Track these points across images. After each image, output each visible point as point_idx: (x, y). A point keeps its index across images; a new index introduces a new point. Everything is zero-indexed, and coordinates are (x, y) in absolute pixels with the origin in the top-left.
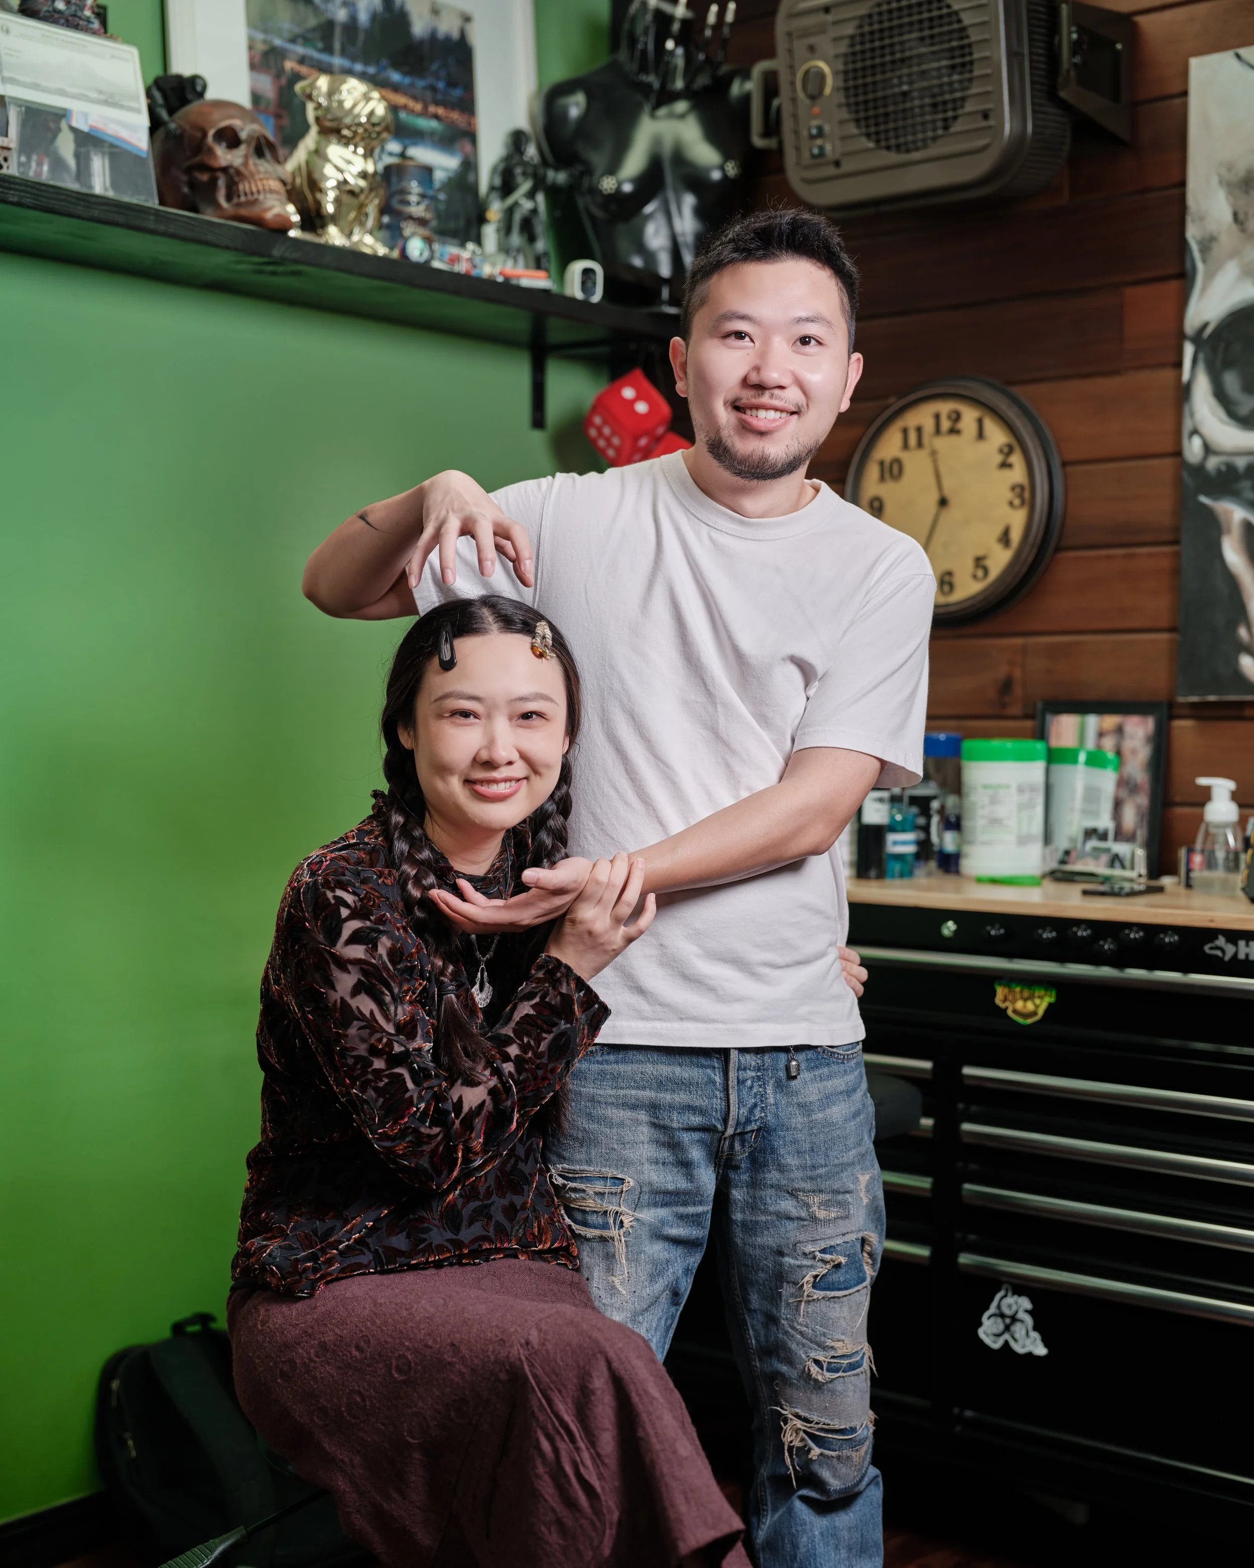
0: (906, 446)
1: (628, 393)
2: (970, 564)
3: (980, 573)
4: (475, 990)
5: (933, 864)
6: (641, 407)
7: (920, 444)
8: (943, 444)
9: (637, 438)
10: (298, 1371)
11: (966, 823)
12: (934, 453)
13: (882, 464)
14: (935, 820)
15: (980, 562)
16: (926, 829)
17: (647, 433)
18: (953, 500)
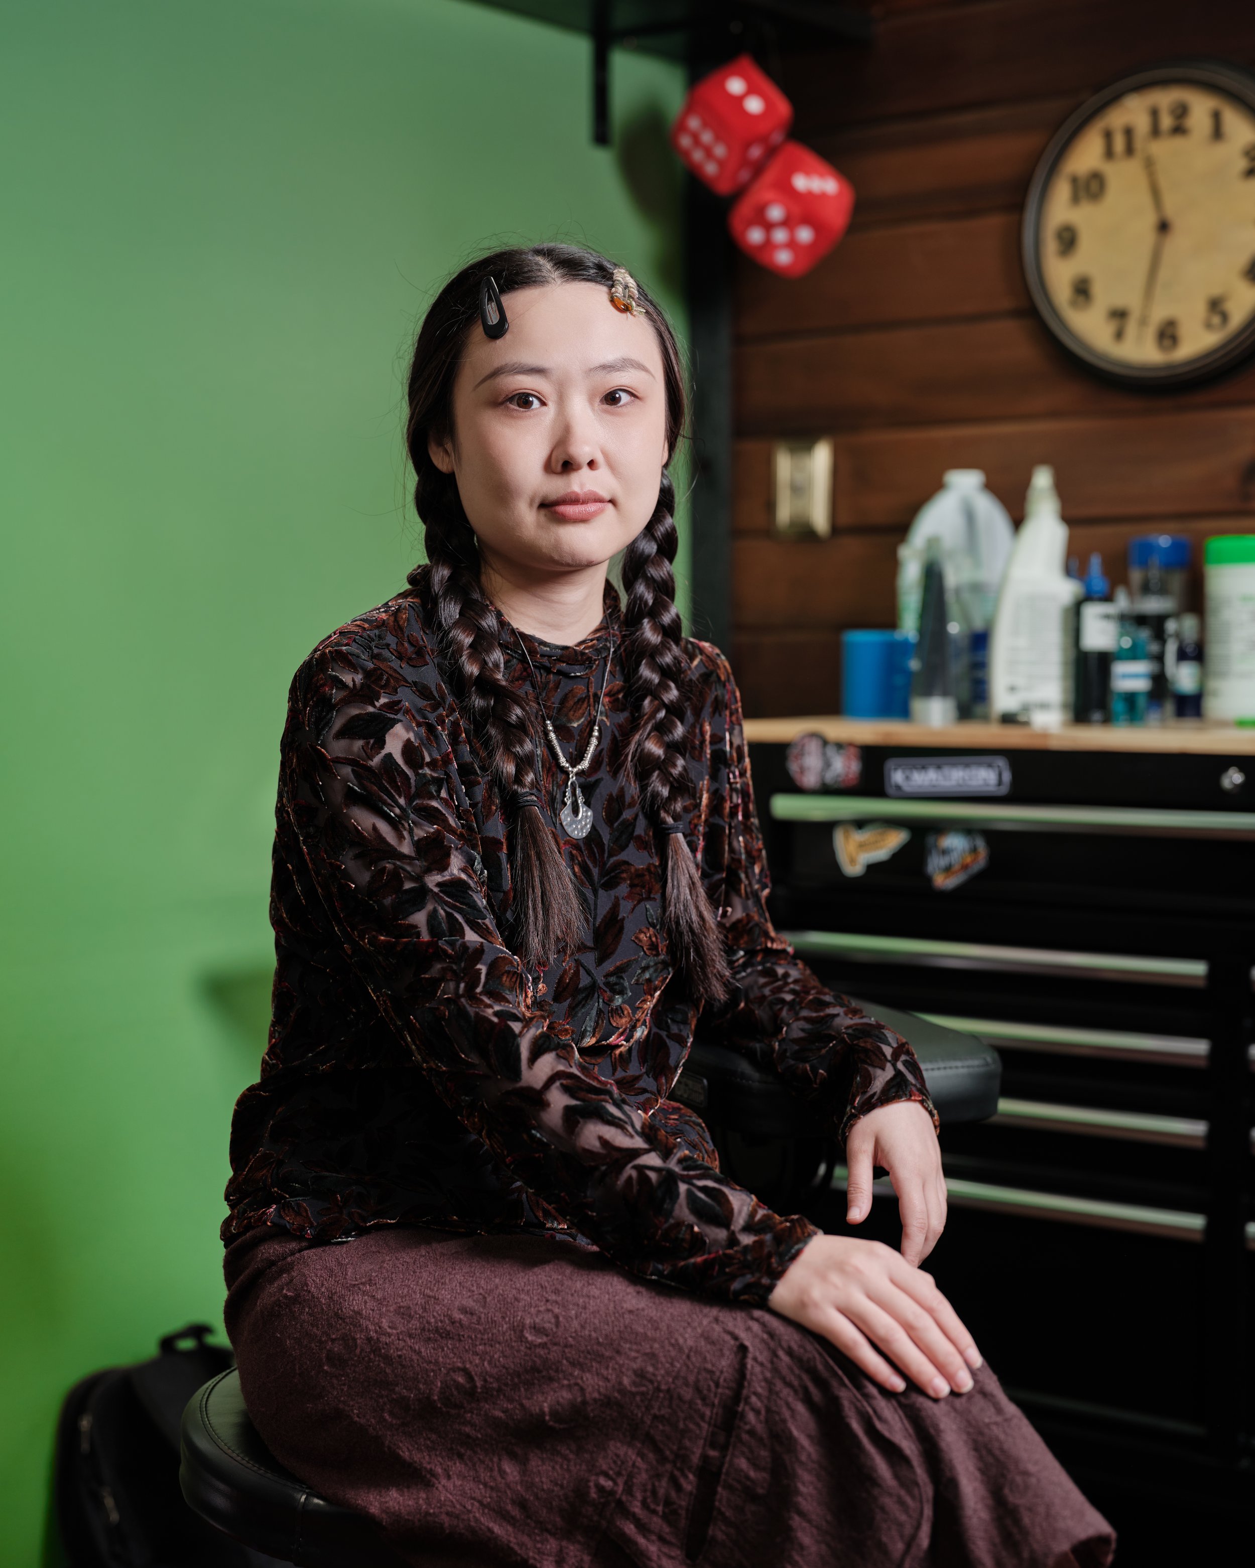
0: (1109, 153)
1: (736, 86)
2: (1200, 308)
3: (1216, 320)
4: (565, 815)
5: (1169, 707)
6: (754, 105)
7: (1130, 150)
8: (1162, 149)
9: (747, 145)
10: (358, 1351)
11: (1214, 650)
12: (1149, 164)
13: (1074, 180)
14: (1171, 649)
15: (1216, 306)
16: (1160, 658)
17: (763, 139)
18: (1178, 223)
